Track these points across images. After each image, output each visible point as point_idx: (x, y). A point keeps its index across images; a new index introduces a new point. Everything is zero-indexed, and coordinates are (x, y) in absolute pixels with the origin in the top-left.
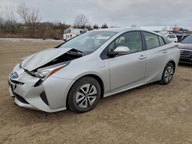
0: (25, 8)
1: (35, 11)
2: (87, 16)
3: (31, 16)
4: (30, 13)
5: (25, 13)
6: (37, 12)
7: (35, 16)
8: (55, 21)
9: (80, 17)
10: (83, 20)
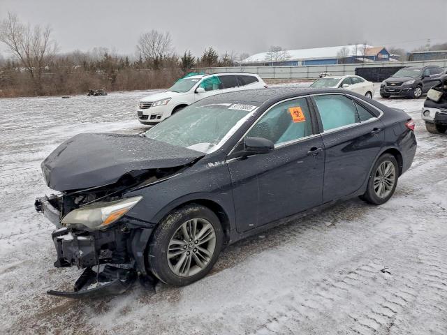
0: (16, 26)
1: (41, 33)
2: (165, 35)
3: (31, 44)
4: (28, 38)
5: (16, 39)
6: (47, 35)
7: (42, 43)
8: (95, 49)
9: (150, 39)
10: (156, 44)
